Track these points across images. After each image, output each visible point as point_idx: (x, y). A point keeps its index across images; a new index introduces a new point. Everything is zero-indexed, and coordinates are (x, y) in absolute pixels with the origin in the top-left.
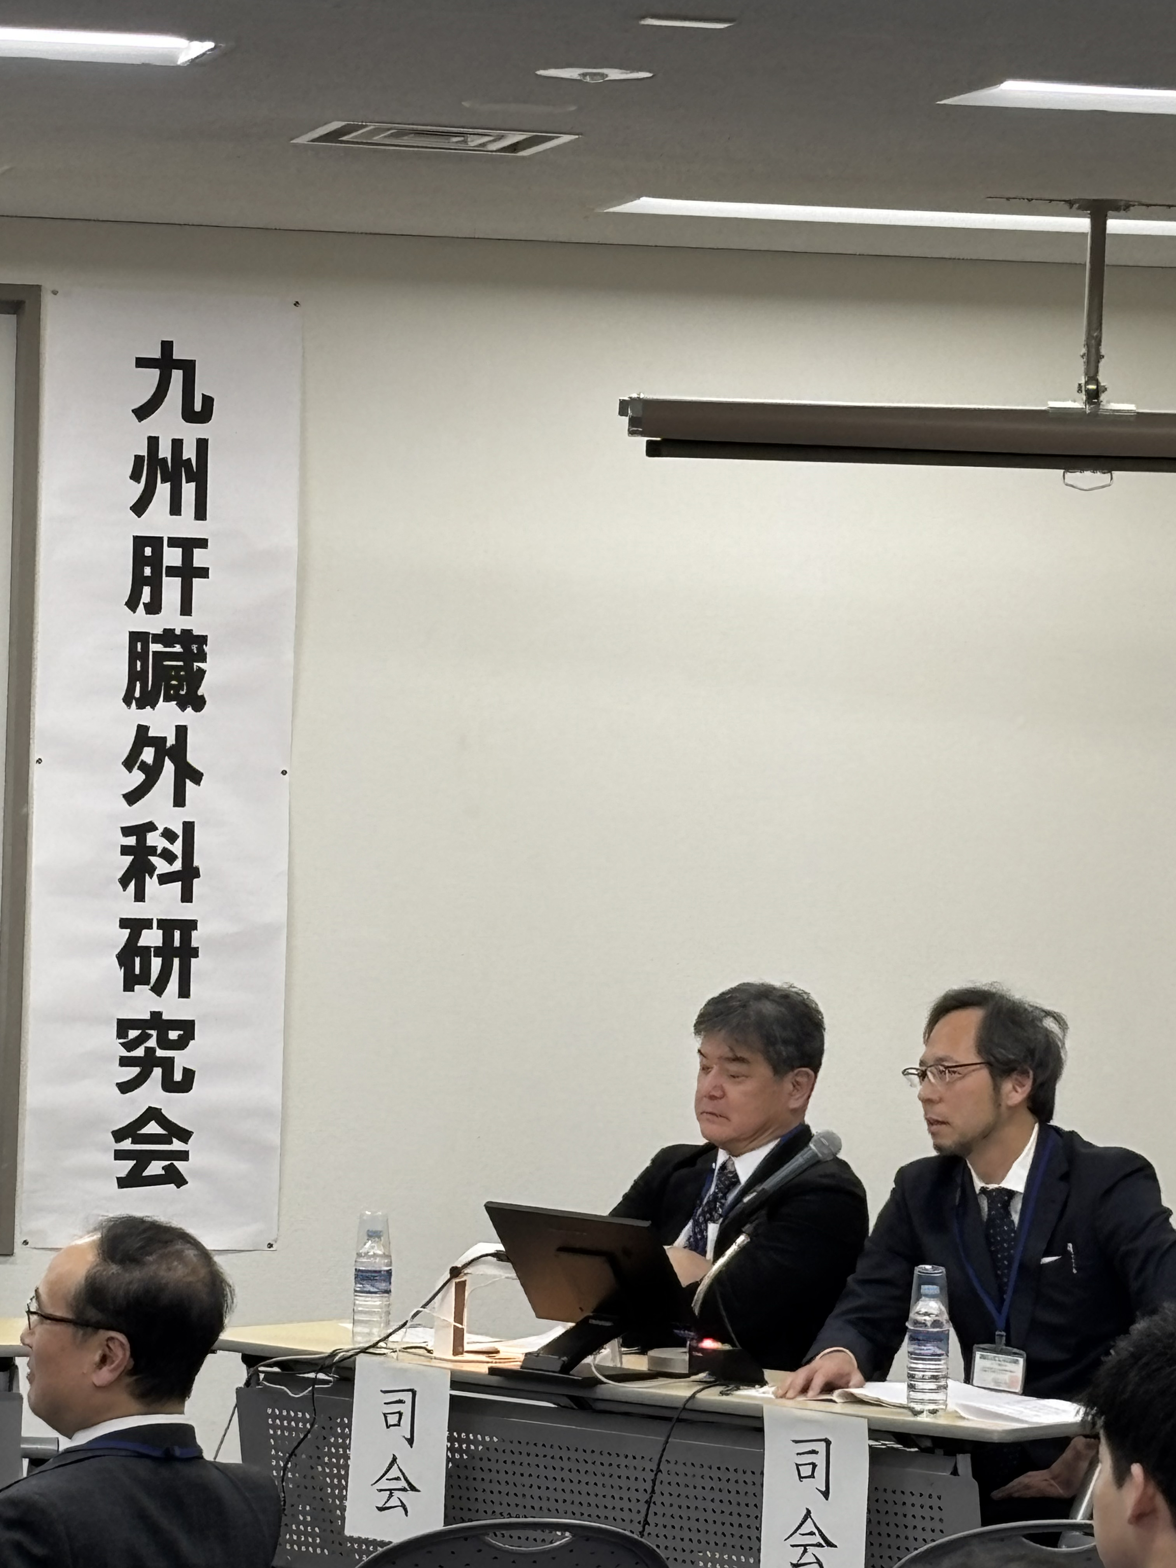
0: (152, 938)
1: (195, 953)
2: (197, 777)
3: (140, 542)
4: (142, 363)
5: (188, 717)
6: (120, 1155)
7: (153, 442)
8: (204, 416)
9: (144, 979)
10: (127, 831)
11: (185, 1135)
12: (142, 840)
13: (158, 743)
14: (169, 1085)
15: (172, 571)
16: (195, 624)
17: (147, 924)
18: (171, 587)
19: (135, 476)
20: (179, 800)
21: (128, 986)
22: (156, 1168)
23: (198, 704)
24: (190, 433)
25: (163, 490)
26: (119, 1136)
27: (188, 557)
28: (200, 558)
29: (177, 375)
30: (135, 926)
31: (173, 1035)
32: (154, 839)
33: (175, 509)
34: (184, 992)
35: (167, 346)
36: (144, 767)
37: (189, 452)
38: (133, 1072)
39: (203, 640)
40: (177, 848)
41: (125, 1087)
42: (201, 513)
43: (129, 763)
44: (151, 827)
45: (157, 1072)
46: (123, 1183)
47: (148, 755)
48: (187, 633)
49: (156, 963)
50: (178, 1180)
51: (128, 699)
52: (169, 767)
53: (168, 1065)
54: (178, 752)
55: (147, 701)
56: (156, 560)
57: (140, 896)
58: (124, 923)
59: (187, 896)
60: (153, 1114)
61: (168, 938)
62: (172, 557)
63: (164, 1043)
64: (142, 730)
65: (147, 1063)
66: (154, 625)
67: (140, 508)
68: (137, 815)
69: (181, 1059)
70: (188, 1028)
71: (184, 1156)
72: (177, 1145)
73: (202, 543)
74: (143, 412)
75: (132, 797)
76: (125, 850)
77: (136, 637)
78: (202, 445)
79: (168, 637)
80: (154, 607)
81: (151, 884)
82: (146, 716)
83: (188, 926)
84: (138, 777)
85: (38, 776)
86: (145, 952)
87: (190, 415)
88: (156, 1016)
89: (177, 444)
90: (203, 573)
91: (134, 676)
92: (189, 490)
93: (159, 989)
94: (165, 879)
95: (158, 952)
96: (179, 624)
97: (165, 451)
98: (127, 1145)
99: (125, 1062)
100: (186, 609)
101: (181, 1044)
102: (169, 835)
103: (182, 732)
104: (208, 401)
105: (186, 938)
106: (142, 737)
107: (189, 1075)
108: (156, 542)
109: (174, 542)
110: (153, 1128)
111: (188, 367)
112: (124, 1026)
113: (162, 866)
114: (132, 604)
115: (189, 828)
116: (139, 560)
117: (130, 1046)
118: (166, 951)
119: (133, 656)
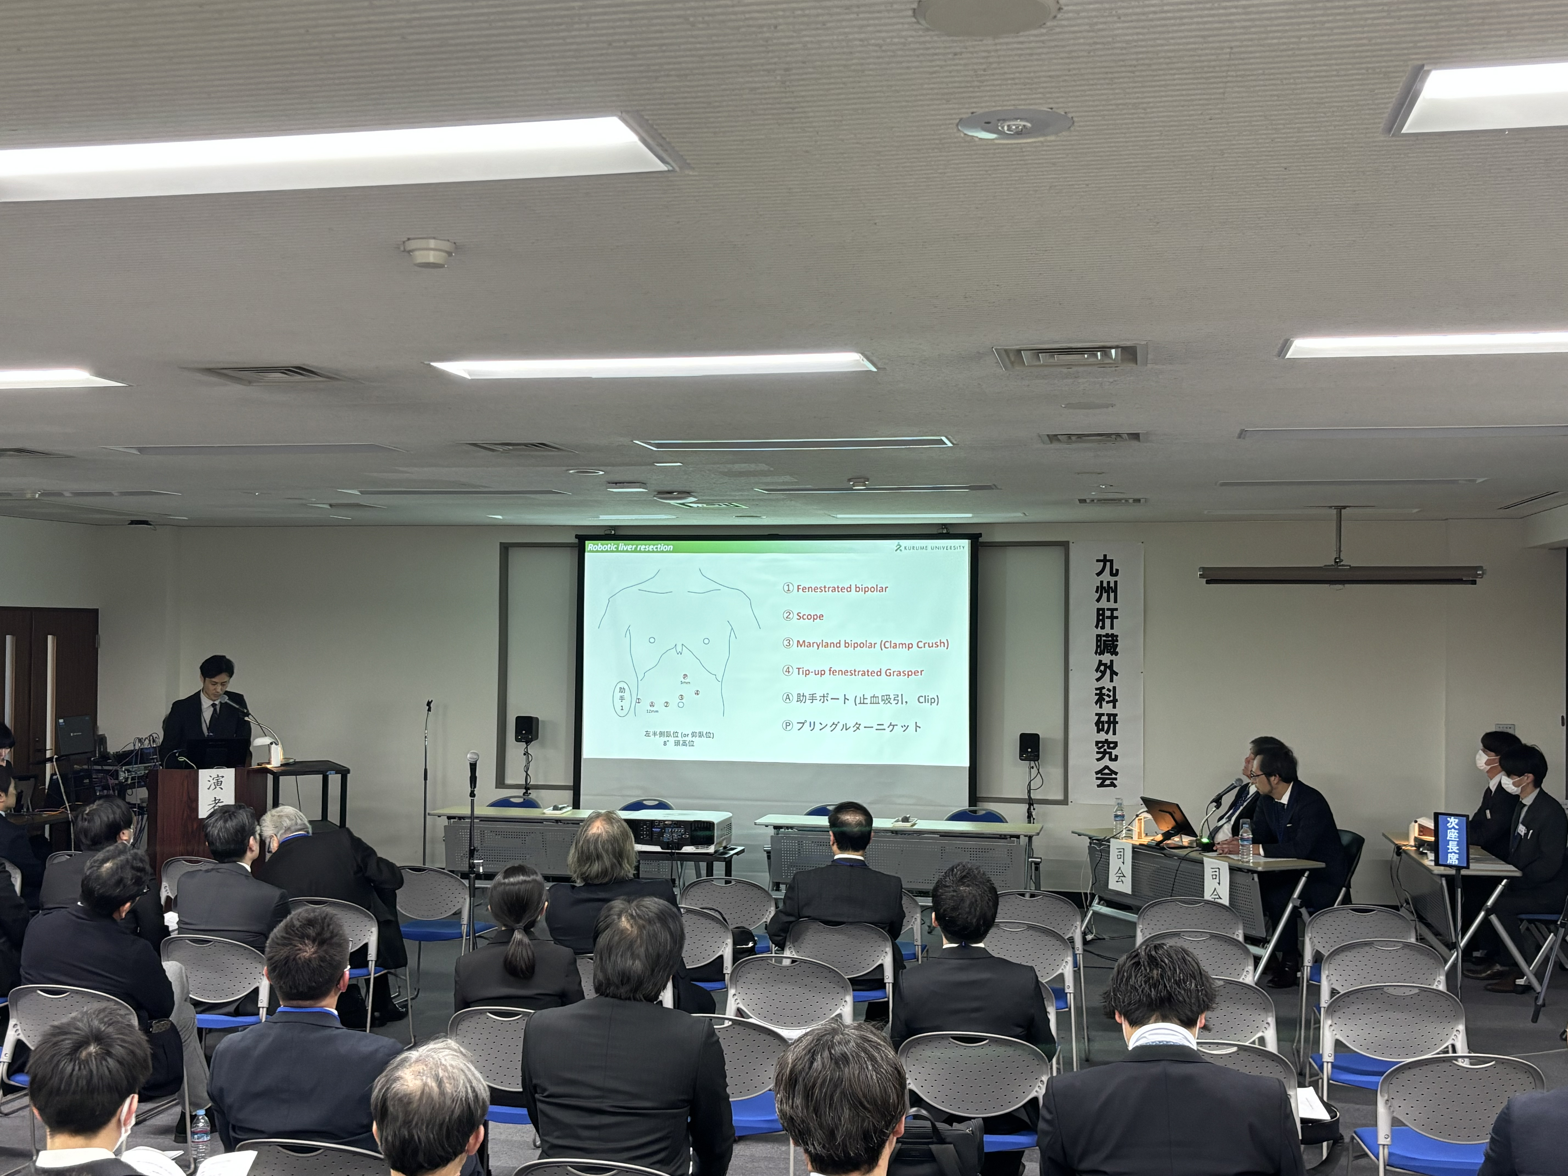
0: (1105, 718)
1: (1117, 723)
2: (1117, 674)
3: (1098, 610)
4: (1098, 561)
5: (1114, 657)
6: (1097, 778)
7: (1102, 582)
8: (1116, 574)
9: (1103, 730)
10: (1097, 689)
11: (1116, 773)
12: (1101, 692)
13: (1105, 665)
14: (1111, 759)
15: (1108, 617)
16: (1114, 632)
17: (1103, 714)
18: (1108, 622)
19: (1097, 592)
20: (1112, 681)
21: (1098, 732)
22: (1108, 782)
23: (1117, 654)
24: (1112, 580)
25: (1105, 595)
26: (1097, 773)
27: (1112, 614)
28: (1115, 614)
29: (1108, 564)
30: (1100, 715)
31: (1112, 745)
32: (1104, 691)
33: (1108, 600)
34: (1114, 734)
35: (1105, 556)
36: (1101, 671)
37: (1112, 585)
38: (1101, 755)
39: (1117, 636)
40: (1111, 694)
41: (1098, 760)
42: (1116, 601)
43: (1097, 670)
44: (1104, 688)
45: (1107, 756)
46: (1099, 786)
47: (1102, 668)
48: (1112, 634)
49: (1106, 726)
50: (1115, 786)
51: (1096, 653)
52: (1108, 671)
53: (1110, 754)
54: (1111, 667)
55: (1102, 653)
56: (1103, 614)
57: (1101, 707)
58: (1097, 714)
59: (1114, 707)
60: (1107, 767)
61: (1109, 719)
62: (1108, 613)
63: (1109, 747)
64: (1100, 661)
65: (1105, 753)
66: (1103, 632)
67: (1098, 600)
68: (1100, 684)
69: (1114, 752)
70: (1116, 744)
71: (1116, 779)
72: (1114, 776)
73: (1116, 609)
74: (1098, 574)
75: (1098, 680)
76: (1096, 694)
77: (1098, 636)
78: (1116, 582)
79: (1107, 635)
80: (1103, 628)
81: (1104, 704)
82: (1101, 657)
83: (1115, 715)
84: (1099, 674)
85: (1071, 674)
86: (1103, 723)
87: (1112, 574)
88: (1106, 740)
89: (1109, 583)
90: (1117, 618)
91: (1097, 646)
92: (1112, 595)
93: (1107, 732)
94: (1108, 702)
95: (1107, 722)
96: (1110, 632)
97: (1105, 585)
98: (1099, 776)
99: (1098, 753)
100: (1112, 628)
101: (1114, 748)
102: (1109, 690)
103: (1112, 661)
104: (1117, 570)
105: (1114, 719)
106: (1100, 663)
107: (1116, 756)
108: (1103, 610)
109: (1108, 609)
110: (1107, 771)
111: (1111, 561)
112: (1097, 743)
113: (1107, 699)
114: (1097, 627)
115: (1114, 688)
116: (1098, 615)
117: (1099, 748)
118: (1109, 722)
119: (1097, 641)
